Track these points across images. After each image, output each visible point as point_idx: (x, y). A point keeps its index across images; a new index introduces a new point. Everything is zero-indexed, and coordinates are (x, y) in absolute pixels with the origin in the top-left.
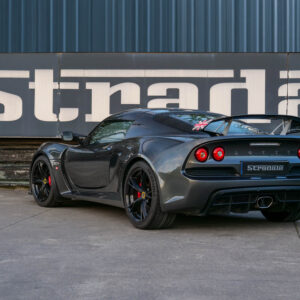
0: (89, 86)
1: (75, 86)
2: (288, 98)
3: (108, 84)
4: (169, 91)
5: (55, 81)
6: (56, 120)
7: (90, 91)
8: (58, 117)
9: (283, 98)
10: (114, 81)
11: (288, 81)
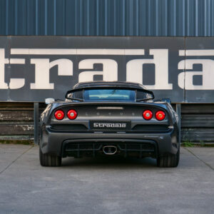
0: (33, 61)
1: (22, 61)
2: (185, 70)
3: (48, 60)
4: (95, 65)
5: (6, 57)
6: (7, 88)
7: (34, 65)
8: (8, 85)
9: (181, 71)
10: (52, 58)
11: (185, 58)
